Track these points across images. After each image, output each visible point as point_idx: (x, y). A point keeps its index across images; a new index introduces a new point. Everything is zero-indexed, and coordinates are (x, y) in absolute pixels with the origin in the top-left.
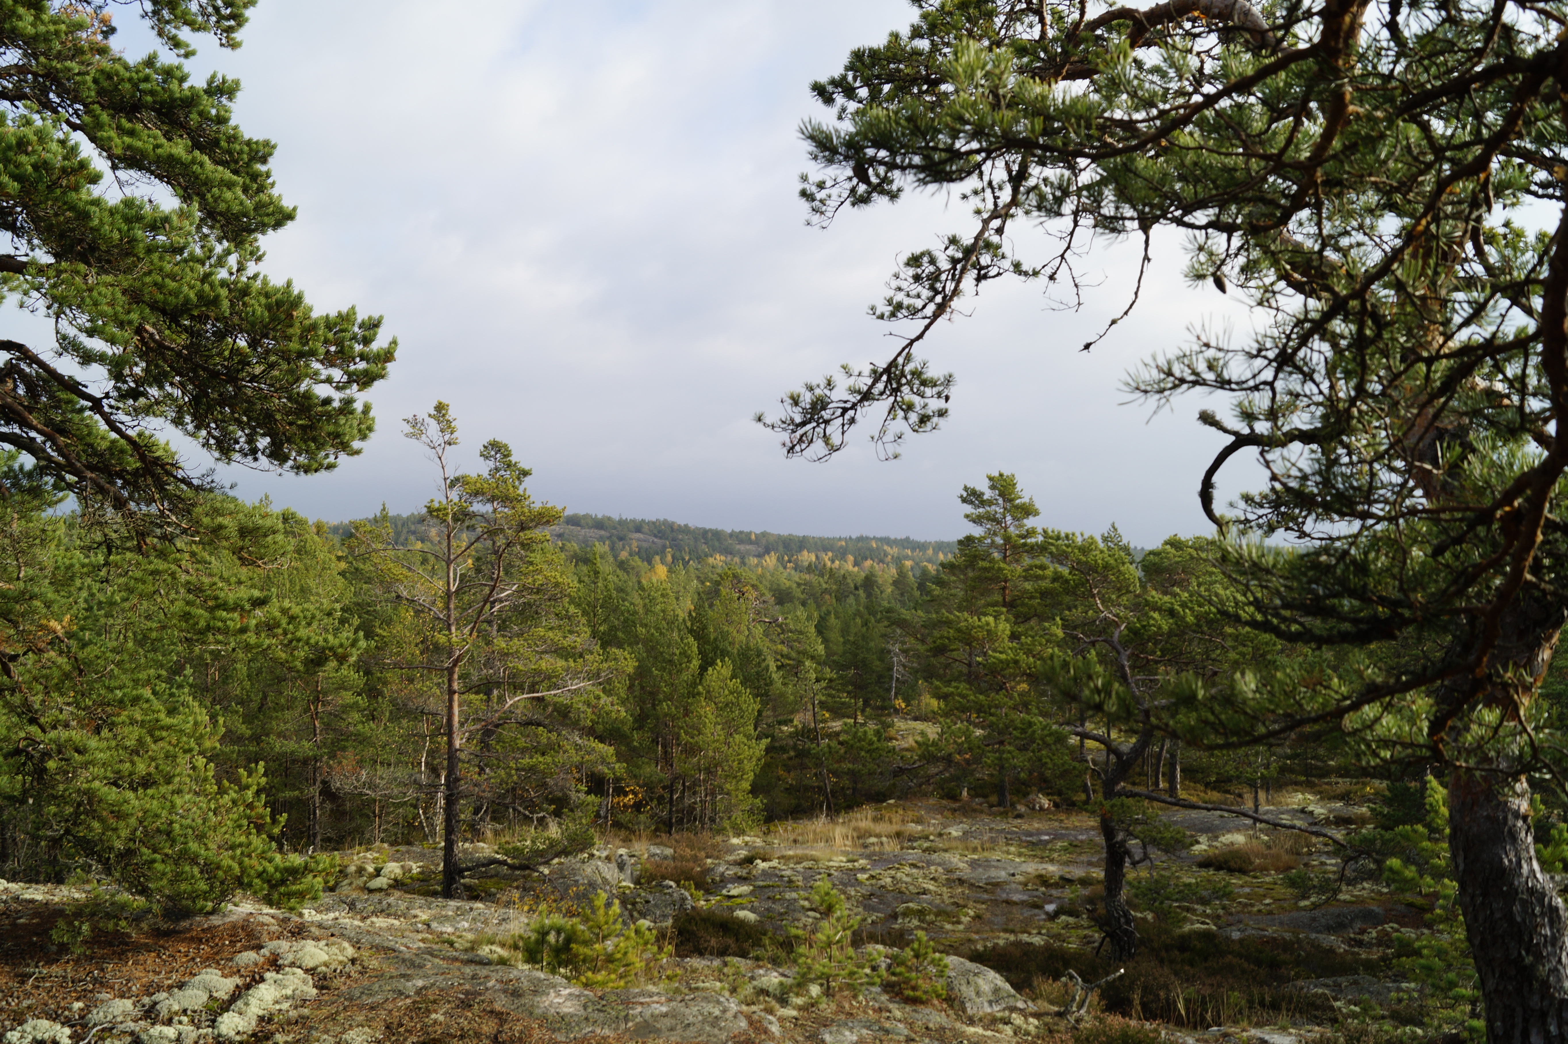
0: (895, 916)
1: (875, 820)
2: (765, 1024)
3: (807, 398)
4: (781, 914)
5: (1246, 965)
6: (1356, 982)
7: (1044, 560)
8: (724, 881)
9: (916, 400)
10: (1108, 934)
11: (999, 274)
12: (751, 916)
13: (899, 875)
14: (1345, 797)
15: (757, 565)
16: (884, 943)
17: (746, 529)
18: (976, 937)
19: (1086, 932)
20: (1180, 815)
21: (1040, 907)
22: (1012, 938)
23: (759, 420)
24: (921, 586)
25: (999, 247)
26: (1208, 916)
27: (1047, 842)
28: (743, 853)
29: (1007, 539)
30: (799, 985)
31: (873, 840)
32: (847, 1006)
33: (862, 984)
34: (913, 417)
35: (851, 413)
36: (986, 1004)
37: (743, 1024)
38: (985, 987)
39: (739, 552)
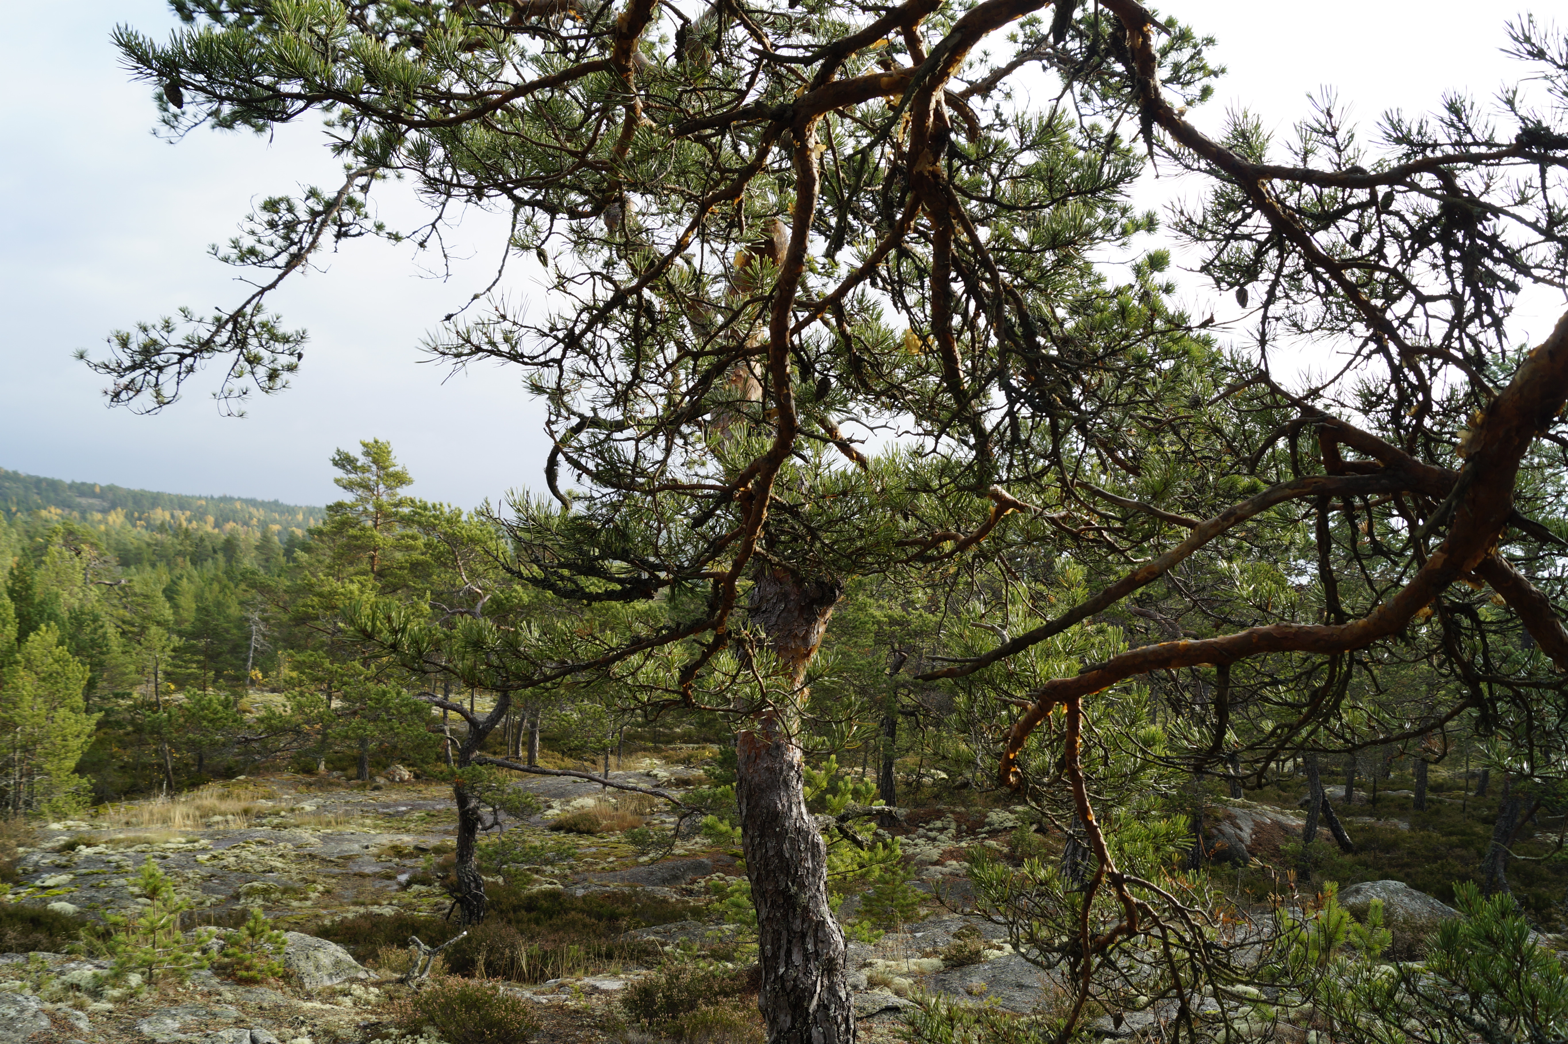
0: (237, 897)
1: (222, 797)
2: (72, 1020)
3: (138, 340)
4: (106, 903)
5: (587, 920)
6: (683, 928)
7: (414, 530)
8: (38, 870)
9: (264, 353)
10: (458, 900)
11: (360, 234)
12: (68, 908)
13: (244, 853)
14: (687, 761)
15: (100, 522)
16: (217, 924)
17: (90, 481)
18: (325, 912)
19: (437, 899)
20: (536, 782)
21: (389, 877)
22: (362, 910)
23: (82, 357)
24: (289, 553)
25: (362, 205)
26: (556, 877)
27: (404, 813)
28: (64, 839)
29: (379, 508)
30: (116, 976)
31: (218, 818)
32: (171, 993)
33: (189, 969)
34: (262, 371)
35: (189, 361)
36: (326, 978)
37: (45, 1023)
38: (325, 960)
39: (79, 505)
